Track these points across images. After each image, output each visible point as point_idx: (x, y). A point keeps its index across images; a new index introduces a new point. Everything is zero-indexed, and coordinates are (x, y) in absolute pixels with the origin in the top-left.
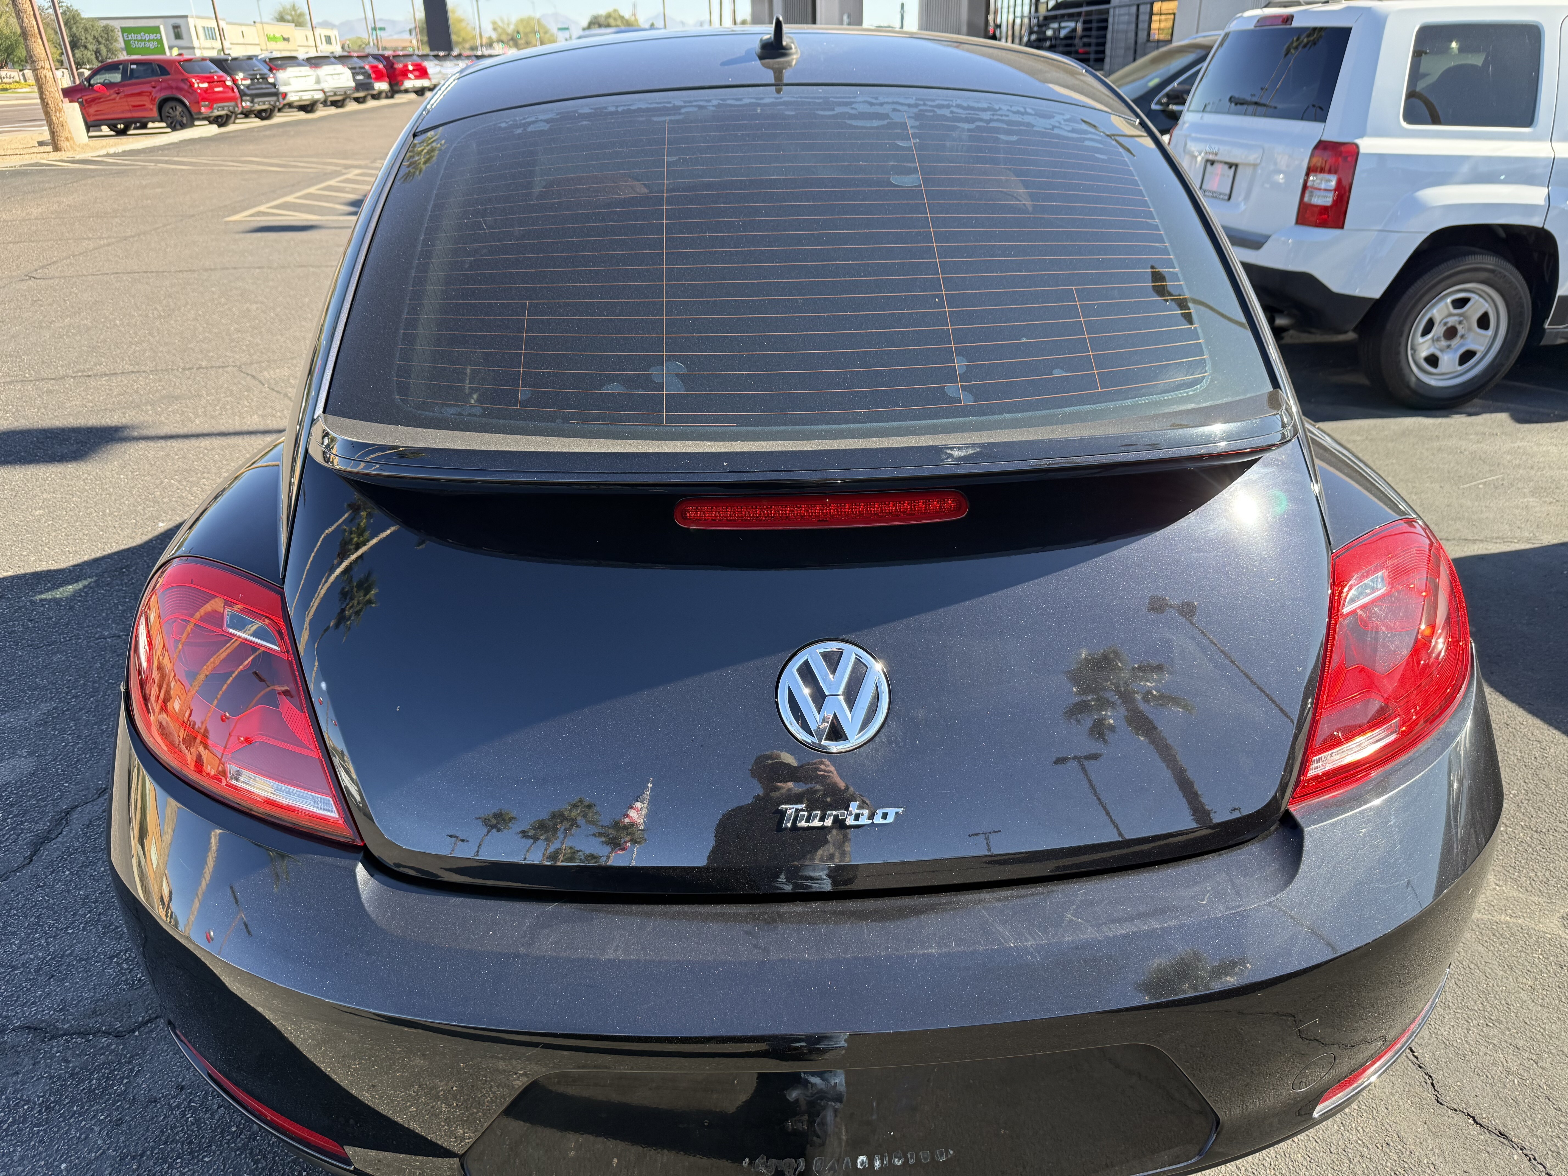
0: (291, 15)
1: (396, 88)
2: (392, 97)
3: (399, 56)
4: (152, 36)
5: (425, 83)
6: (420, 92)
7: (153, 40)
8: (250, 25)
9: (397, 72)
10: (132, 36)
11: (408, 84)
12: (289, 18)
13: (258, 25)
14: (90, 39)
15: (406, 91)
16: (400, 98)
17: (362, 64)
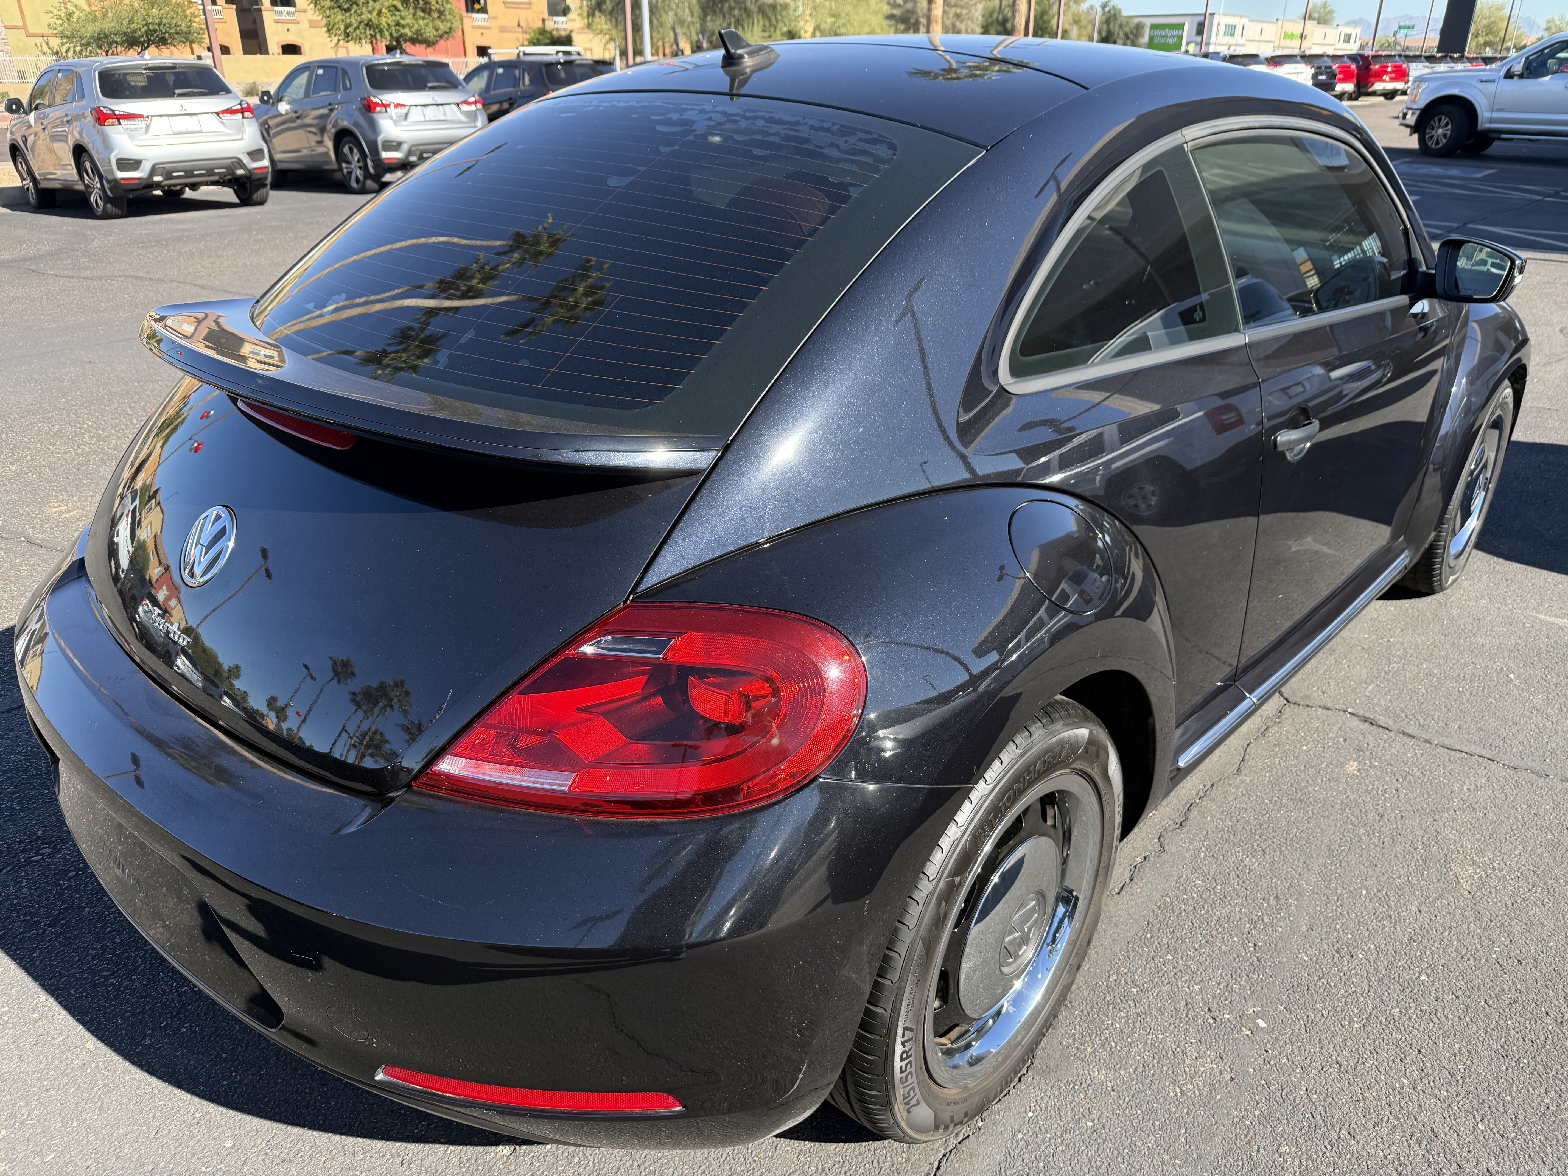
0: (1320, 13)
1: (1363, 90)
2: (1356, 99)
3: (1381, 56)
4: (1175, 33)
5: (1399, 85)
6: (1390, 95)
7: (1174, 36)
8: (1272, 22)
9: (1371, 73)
10: (1159, 32)
11: (1378, 86)
12: (1316, 15)
13: (1280, 22)
14: (1121, 34)
15: (1374, 94)
16: (1364, 101)
17: (1331, 64)
